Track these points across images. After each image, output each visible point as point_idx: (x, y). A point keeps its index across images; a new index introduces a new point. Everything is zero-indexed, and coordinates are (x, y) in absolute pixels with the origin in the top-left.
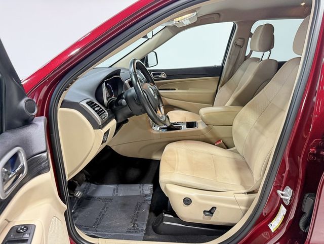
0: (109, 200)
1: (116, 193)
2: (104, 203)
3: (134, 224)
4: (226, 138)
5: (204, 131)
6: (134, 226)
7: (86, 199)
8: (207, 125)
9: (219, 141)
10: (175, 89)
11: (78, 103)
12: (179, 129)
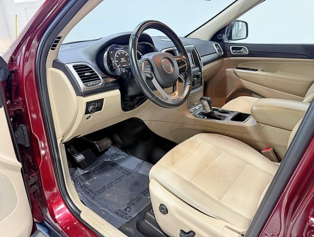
0: (128, 172)
1: (138, 169)
2: (122, 174)
3: (128, 207)
4: (280, 146)
5: (251, 130)
6: (126, 209)
7: (111, 164)
8: (257, 122)
9: (269, 148)
10: (257, 70)
11: (64, 65)
12: (220, 119)
